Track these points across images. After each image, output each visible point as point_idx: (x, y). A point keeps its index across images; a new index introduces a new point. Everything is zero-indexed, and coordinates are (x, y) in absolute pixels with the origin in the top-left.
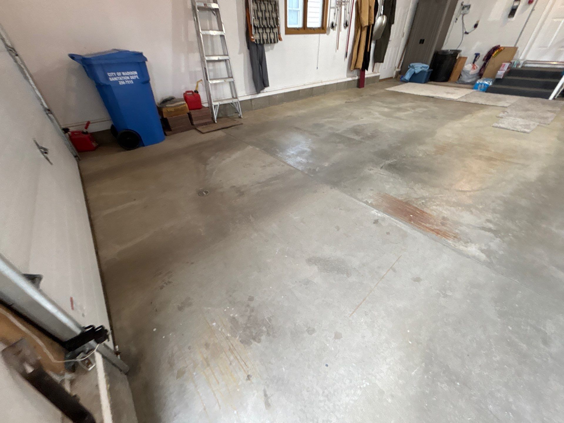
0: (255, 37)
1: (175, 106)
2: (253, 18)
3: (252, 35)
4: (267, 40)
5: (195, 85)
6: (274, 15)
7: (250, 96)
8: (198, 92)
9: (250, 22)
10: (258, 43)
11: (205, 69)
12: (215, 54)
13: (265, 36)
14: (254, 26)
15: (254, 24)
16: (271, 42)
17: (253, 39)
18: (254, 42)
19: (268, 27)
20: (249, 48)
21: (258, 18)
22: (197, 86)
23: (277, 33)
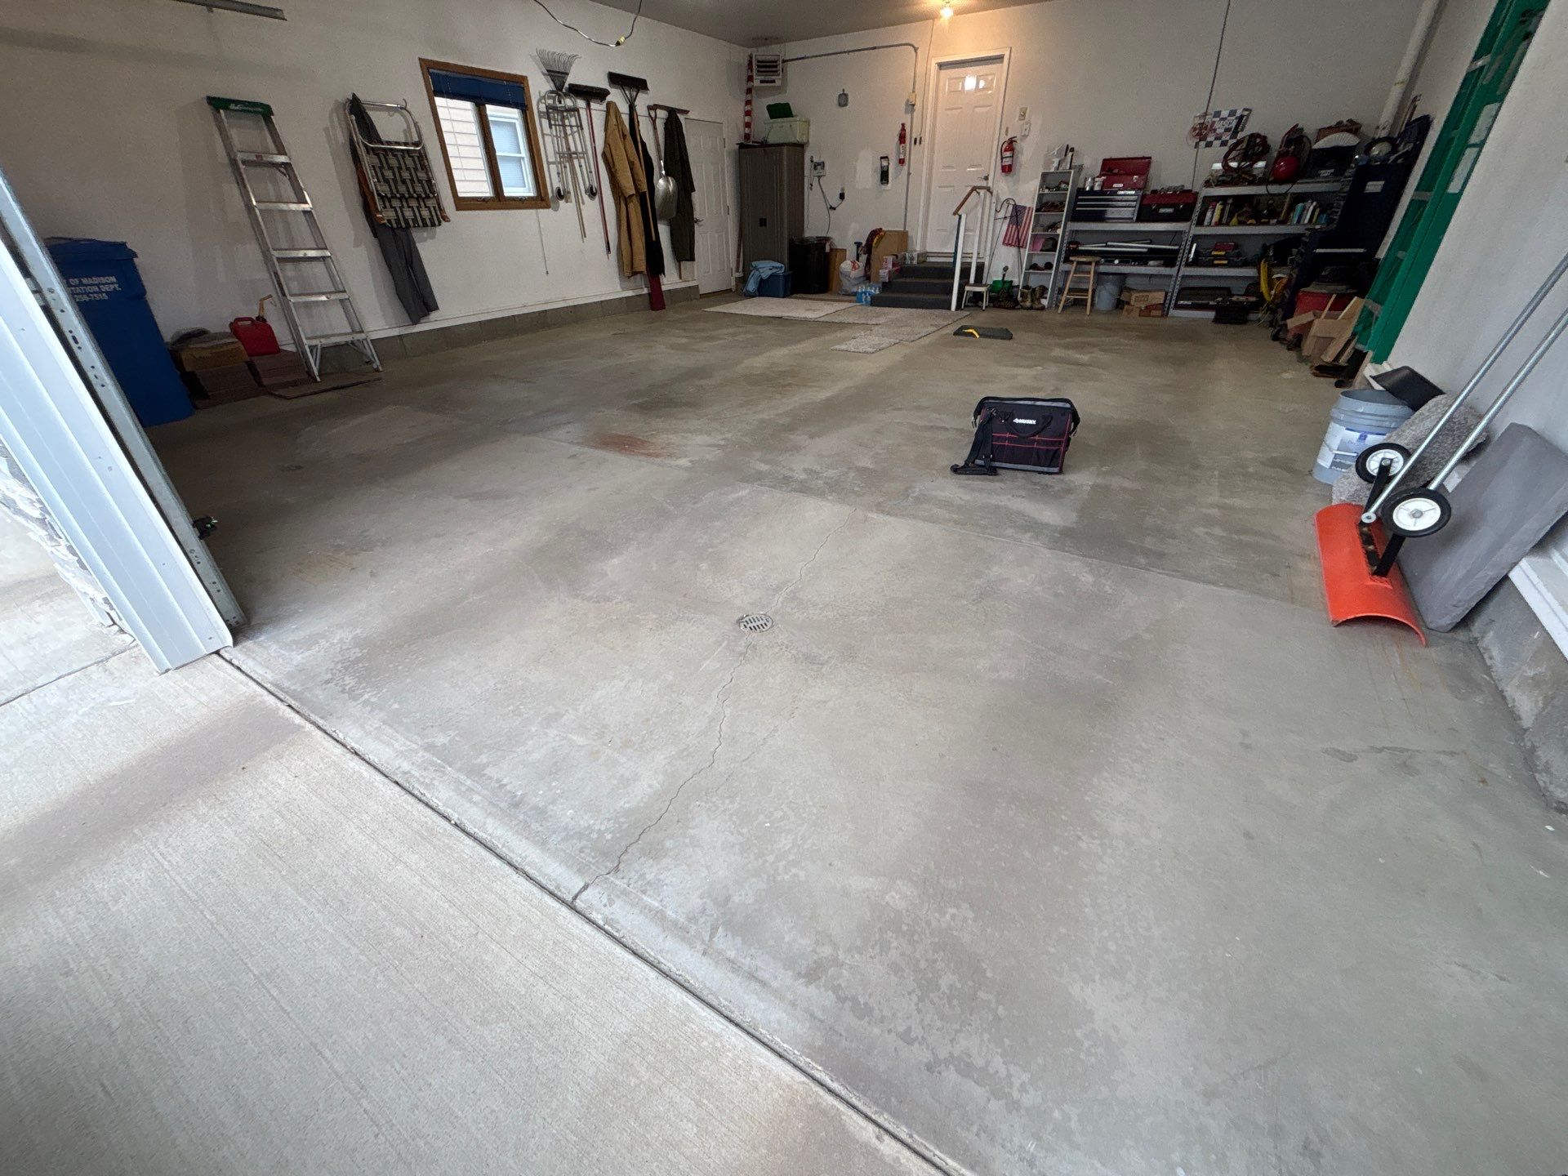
0: (386, 215)
1: (212, 347)
2: (372, 181)
3: (378, 211)
4: (415, 220)
5: (256, 308)
6: (422, 175)
7: (397, 329)
8: (265, 321)
9: (368, 188)
10: (395, 226)
11: (276, 274)
12: (296, 247)
13: (408, 214)
14: (379, 195)
15: (377, 191)
16: (425, 225)
17: (382, 219)
18: (384, 224)
19: (411, 197)
20: (375, 235)
21: (387, 181)
22: (262, 308)
23: (434, 208)
